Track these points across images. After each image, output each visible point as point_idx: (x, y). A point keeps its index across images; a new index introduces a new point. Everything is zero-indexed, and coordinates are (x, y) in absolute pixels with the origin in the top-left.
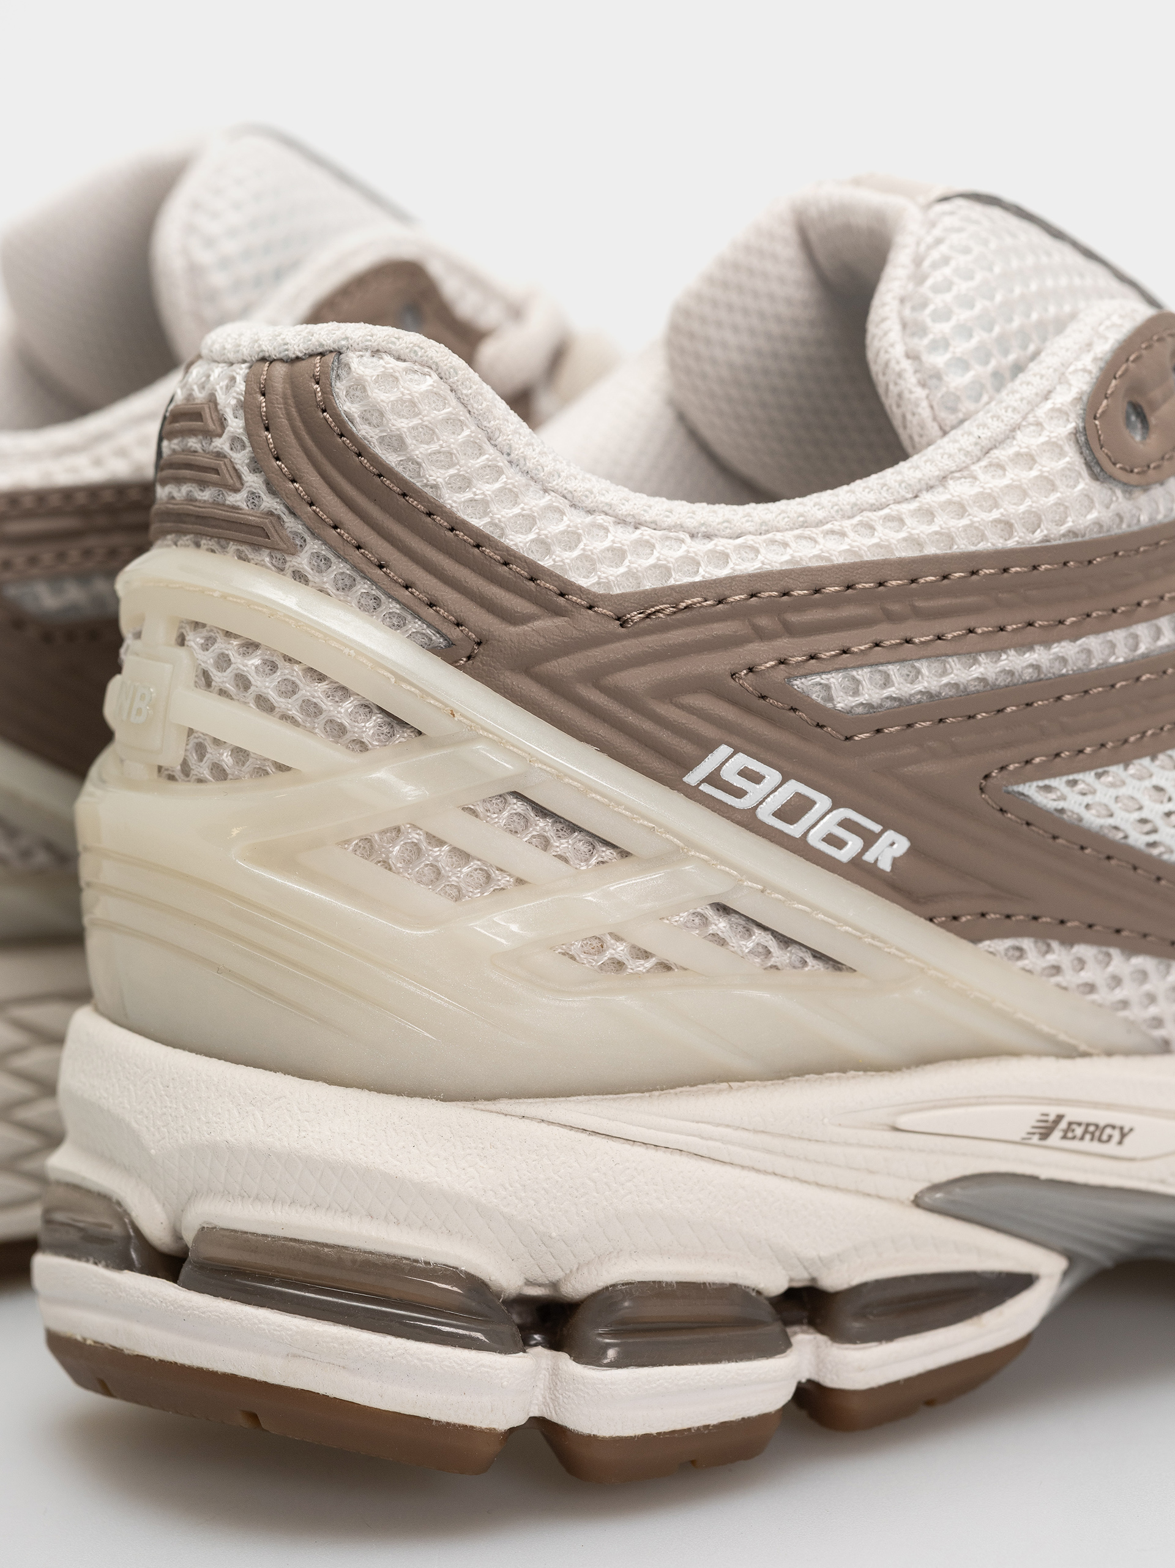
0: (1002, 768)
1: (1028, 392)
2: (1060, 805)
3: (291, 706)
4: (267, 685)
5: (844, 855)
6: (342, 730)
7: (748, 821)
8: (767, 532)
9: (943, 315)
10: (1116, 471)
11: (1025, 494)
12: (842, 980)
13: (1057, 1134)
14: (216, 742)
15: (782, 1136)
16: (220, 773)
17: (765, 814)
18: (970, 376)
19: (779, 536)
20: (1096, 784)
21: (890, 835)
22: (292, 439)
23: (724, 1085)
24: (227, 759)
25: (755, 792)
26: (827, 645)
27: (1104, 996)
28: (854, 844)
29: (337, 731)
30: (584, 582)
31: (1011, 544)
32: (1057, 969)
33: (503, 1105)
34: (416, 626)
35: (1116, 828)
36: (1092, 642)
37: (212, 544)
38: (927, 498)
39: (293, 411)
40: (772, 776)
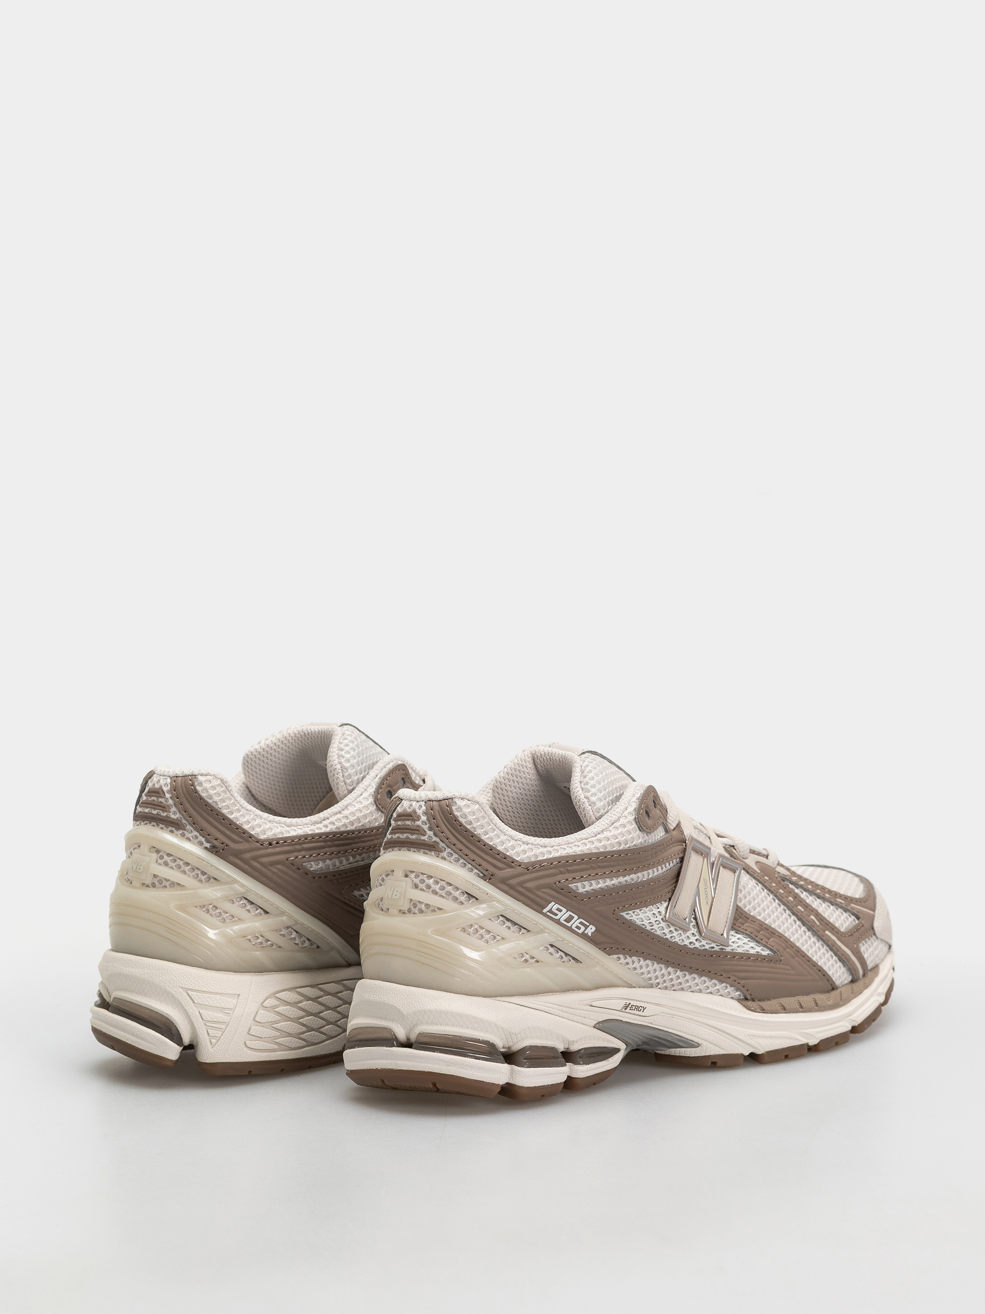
0: (618, 908)
1: (622, 808)
2: (631, 918)
3: (443, 893)
4: (437, 888)
5: (580, 932)
6: (457, 899)
7: (558, 922)
8: (559, 846)
9: (594, 786)
10: (644, 828)
11: (624, 835)
12: (579, 964)
13: (629, 1008)
14: (419, 902)
15: (565, 1007)
16: (421, 911)
17: (562, 920)
18: (602, 803)
19: (563, 847)
20: (640, 913)
21: (591, 926)
22: (441, 822)
23: (551, 993)
24: (423, 907)
25: (560, 914)
26: (577, 876)
27: (639, 971)
28: (583, 928)
29: (456, 899)
30: (518, 859)
31: (621, 848)
32: (627, 964)
33: (498, 998)
34: (476, 871)
35: (644, 925)
36: (640, 874)
37: (415, 850)
38: (599, 836)
39: (441, 814)
40: (564, 910)
